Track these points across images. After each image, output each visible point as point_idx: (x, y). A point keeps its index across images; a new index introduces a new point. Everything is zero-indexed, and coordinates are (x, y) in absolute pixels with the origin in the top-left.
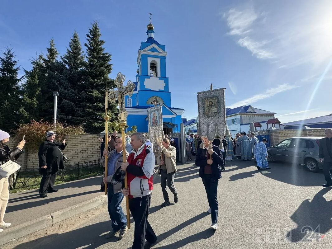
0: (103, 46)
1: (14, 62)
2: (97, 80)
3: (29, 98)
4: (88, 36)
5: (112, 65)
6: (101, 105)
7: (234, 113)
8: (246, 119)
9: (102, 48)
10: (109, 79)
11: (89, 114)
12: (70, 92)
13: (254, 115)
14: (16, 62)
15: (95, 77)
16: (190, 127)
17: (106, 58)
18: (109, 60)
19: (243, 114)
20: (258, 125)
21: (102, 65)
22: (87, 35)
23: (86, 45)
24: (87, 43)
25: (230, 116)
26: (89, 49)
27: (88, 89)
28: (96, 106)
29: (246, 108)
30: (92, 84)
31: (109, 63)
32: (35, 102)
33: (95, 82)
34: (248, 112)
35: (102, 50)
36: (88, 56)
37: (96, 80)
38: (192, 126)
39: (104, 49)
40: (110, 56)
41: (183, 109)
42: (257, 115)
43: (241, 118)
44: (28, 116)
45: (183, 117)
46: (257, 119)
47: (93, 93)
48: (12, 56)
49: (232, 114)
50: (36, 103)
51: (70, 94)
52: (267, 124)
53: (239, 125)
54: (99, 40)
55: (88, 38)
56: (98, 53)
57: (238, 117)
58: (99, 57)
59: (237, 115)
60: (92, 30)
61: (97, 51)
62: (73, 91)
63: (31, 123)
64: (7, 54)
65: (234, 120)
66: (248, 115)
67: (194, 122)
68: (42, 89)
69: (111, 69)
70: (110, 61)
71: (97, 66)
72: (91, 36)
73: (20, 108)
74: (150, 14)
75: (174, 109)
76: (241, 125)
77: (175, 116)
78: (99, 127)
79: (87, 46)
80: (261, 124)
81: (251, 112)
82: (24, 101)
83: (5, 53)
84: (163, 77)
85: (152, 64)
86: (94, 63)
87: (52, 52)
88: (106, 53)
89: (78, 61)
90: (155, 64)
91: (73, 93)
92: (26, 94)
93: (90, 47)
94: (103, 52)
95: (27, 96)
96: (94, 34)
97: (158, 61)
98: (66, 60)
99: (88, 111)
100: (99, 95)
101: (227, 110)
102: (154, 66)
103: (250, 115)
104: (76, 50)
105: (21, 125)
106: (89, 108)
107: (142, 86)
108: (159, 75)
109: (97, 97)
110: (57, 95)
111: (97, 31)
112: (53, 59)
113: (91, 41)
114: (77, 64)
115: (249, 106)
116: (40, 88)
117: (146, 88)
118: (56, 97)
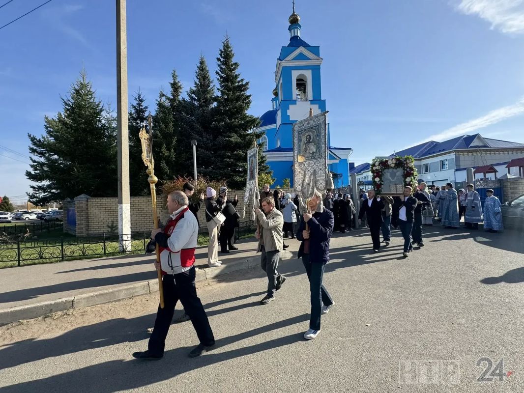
0: (237, 72)
1: (145, 108)
2: (235, 119)
3: (167, 150)
4: (219, 59)
5: (250, 96)
6: (241, 153)
7: (443, 150)
8: (467, 160)
10: (247, 116)
11: (229, 165)
12: (205, 139)
13: (485, 151)
14: (146, 107)
15: (232, 115)
16: (360, 176)
17: (242, 88)
18: (246, 89)
20: (491, 169)
21: (238, 98)
22: (217, 59)
23: (217, 73)
24: (218, 69)
25: (437, 156)
26: (221, 77)
27: (226, 133)
28: (237, 155)
29: (469, 139)
30: (227, 125)
31: (247, 93)
32: (173, 156)
33: (233, 122)
34: (471, 147)
35: (237, 76)
36: (219, 87)
38: (365, 175)
39: (239, 75)
40: (247, 83)
41: (350, 149)
42: (491, 151)
43: (457, 159)
44: (169, 171)
45: (350, 161)
46: (489, 159)
47: (231, 138)
48: (141, 101)
49: (440, 151)
51: (205, 142)
52: (508, 167)
53: (453, 170)
54: (233, 63)
55: (219, 63)
56: (233, 83)
57: (453, 156)
58: (234, 88)
59: (450, 152)
60: (223, 51)
61: (231, 80)
62: (208, 137)
63: (174, 179)
64: (138, 99)
65: (442, 163)
66: (472, 151)
68: (177, 138)
69: (250, 103)
70: (248, 90)
71: (232, 101)
72: (222, 60)
73: (162, 163)
75: (335, 149)
76: (457, 170)
77: (337, 161)
78: (241, 181)
79: (219, 75)
80: (496, 168)
81: (479, 147)
82: (163, 154)
83: (136, 99)
84: (318, 100)
85: (298, 80)
86: (230, 97)
87: (175, 87)
88: (242, 80)
89: (208, 96)
90: (303, 81)
91: (208, 139)
92: (164, 146)
93: (222, 75)
94: (238, 79)
95: (165, 148)
96: (226, 55)
97: (308, 74)
98: (193, 95)
99: (228, 162)
100: (239, 140)
101: (430, 145)
102: (301, 84)
103: (476, 151)
104: (204, 80)
105: (164, 182)
106: (229, 157)
107: (285, 116)
108: (310, 97)
109: (236, 143)
110: (195, 145)
111: (230, 49)
112: (178, 95)
113: (222, 66)
114: (207, 100)
115: (474, 136)
116: (175, 138)
117: (291, 120)
118: (195, 147)
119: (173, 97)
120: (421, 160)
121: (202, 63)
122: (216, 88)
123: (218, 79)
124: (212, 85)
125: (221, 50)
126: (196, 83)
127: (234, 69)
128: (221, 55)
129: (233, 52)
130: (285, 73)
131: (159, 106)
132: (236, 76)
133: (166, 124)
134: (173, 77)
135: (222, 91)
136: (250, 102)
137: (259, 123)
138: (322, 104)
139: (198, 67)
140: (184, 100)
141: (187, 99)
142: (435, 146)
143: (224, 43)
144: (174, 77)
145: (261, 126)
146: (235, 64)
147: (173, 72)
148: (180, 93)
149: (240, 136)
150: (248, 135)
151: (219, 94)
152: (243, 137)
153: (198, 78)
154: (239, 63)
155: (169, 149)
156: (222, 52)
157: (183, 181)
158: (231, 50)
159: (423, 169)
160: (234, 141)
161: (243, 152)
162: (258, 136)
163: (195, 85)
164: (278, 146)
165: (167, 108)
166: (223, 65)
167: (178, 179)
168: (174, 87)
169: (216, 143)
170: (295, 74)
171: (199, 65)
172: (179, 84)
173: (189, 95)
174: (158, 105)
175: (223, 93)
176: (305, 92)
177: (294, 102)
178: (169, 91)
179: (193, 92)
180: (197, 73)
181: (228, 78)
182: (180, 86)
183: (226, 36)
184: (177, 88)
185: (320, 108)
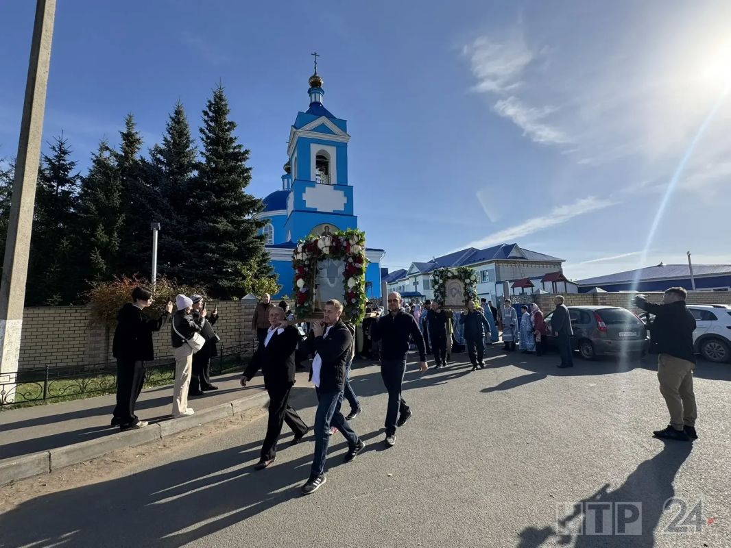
0: (232, 134)
1: (69, 164)
2: (225, 198)
3: (105, 233)
4: (205, 113)
5: (250, 169)
6: (233, 246)
7: (484, 259)
8: (507, 271)
9: (233, 137)
10: (245, 196)
11: (211, 262)
12: (174, 223)
13: (523, 263)
14: (72, 164)
15: (221, 191)
16: (395, 286)
17: (240, 156)
18: (244, 160)
19: (501, 262)
20: (527, 283)
21: (232, 170)
22: (204, 112)
23: (202, 131)
24: (204, 126)
25: (477, 265)
26: (208, 137)
27: (209, 216)
28: (224, 249)
29: (508, 249)
30: (212, 204)
31: (246, 164)
32: (116, 242)
33: (222, 202)
34: (510, 258)
35: (232, 140)
36: (204, 151)
37: (223, 199)
38: (400, 284)
39: (236, 138)
40: (247, 152)
41: (382, 251)
42: (528, 263)
43: (497, 269)
44: (105, 267)
45: (382, 265)
46: (527, 272)
47: (217, 223)
48: (65, 153)
49: (480, 260)
50: (118, 243)
51: (175, 226)
52: (543, 281)
53: (494, 283)
54: (227, 121)
55: (206, 118)
56: (225, 147)
57: (492, 266)
58: (227, 155)
59: (490, 262)
60: (213, 102)
61: (223, 143)
62: (180, 219)
63: (113, 280)
64: (57, 149)
65: (483, 274)
66: (511, 262)
67: (405, 277)
68: (126, 216)
69: (250, 178)
70: (247, 161)
71: (223, 172)
72: (211, 114)
73: (92, 253)
76: (497, 283)
78: (229, 287)
79: (204, 133)
80: (533, 282)
81: (517, 258)
82: (97, 239)
83: (54, 148)
84: (343, 185)
85: (318, 157)
86: (220, 166)
87: (130, 140)
88: (240, 146)
89: (186, 161)
90: (325, 158)
91: (179, 223)
92: (101, 227)
93: (210, 135)
94: (234, 145)
95: (103, 230)
96: (217, 110)
97: (332, 152)
98: (159, 156)
99: (210, 258)
100: (230, 227)
101: (470, 253)
102: (322, 163)
103: (515, 262)
104: (180, 137)
105: (95, 284)
106: (213, 252)
107: (299, 201)
108: (334, 180)
109: (226, 232)
110: (157, 229)
111: (223, 103)
112: (133, 153)
113: (210, 123)
114: (182, 165)
115: (513, 246)
116: (123, 215)
117: (307, 206)
118: (157, 232)
119: (123, 154)
121: (178, 113)
122: (198, 151)
123: (203, 140)
124: (192, 146)
125: (209, 101)
126: (166, 140)
127: (228, 130)
128: (209, 107)
129: (228, 107)
130: (302, 146)
131: (98, 164)
132: (231, 139)
133: (108, 193)
134: (127, 124)
135: (207, 157)
136: (249, 177)
137: (262, 206)
138: (349, 191)
139: (171, 117)
140: (143, 160)
141: (149, 159)
142: (476, 253)
143: (215, 93)
144: (129, 124)
145: (264, 211)
146: (231, 123)
147: (128, 118)
148: (137, 150)
149: (232, 222)
150: (244, 221)
151: (203, 160)
152: (237, 224)
153: (170, 133)
154: (236, 122)
155: (109, 232)
156: (211, 104)
157: (131, 283)
158: (226, 105)
160: (221, 228)
161: (235, 246)
162: (259, 224)
163: (164, 142)
164: (289, 240)
165: (111, 168)
166: (211, 121)
167: (122, 280)
168: (128, 140)
169: (193, 229)
170: (315, 149)
171: (173, 115)
172: (138, 137)
173: (153, 155)
174: (94, 161)
175: (209, 160)
176: (327, 173)
177: (313, 184)
178: (118, 145)
179: (161, 152)
180: (168, 125)
181: (219, 139)
182: (138, 140)
183: (218, 84)
184: (133, 142)
185: (345, 195)
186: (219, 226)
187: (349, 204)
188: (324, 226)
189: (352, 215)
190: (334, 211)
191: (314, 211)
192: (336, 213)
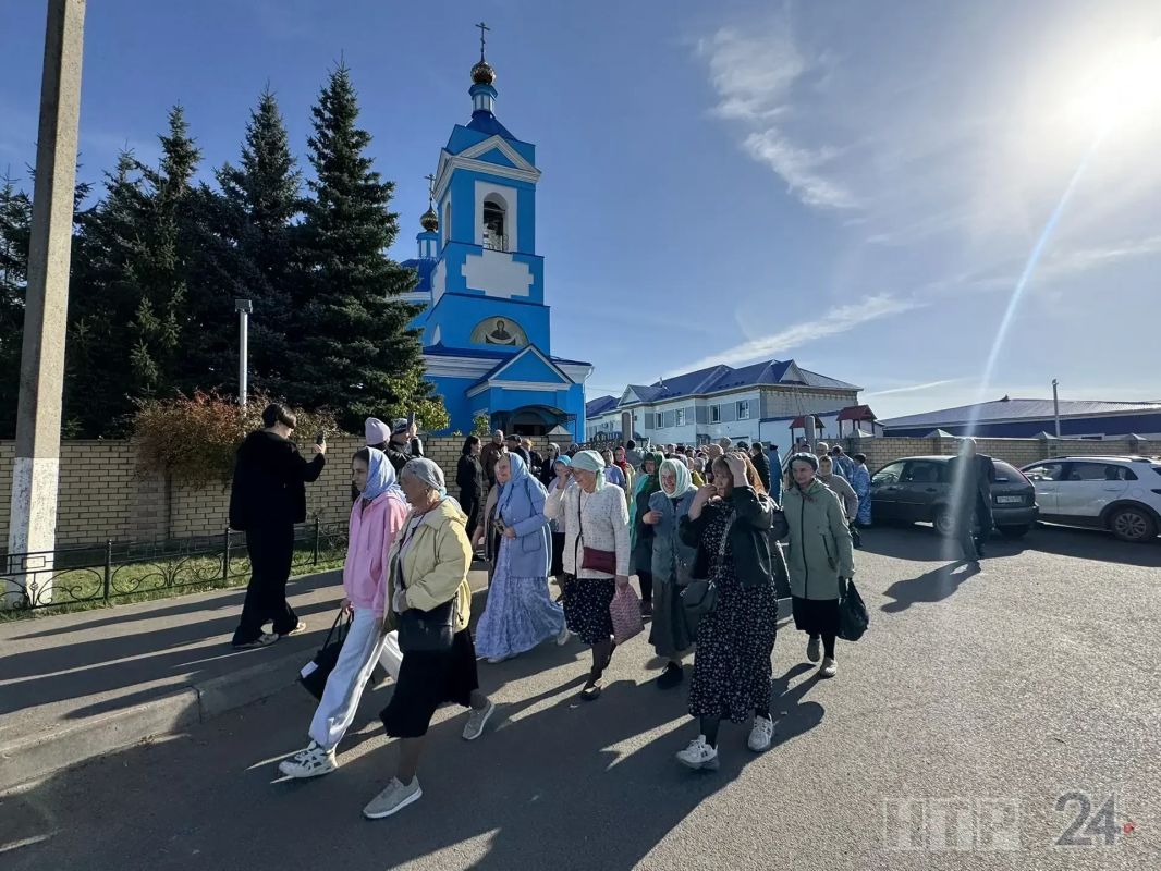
0: (363, 153)
2: (356, 264)
3: (155, 315)
4: (318, 112)
5: (396, 216)
6: (372, 346)
7: (742, 383)
8: (777, 404)
9: (367, 158)
10: (387, 263)
12: (270, 302)
13: (802, 390)
15: (349, 253)
16: (597, 423)
17: (377, 193)
18: (384, 199)
19: (772, 388)
21: (366, 216)
22: (315, 110)
23: (311, 143)
24: (315, 135)
25: (732, 392)
26: (322, 156)
27: (331, 294)
28: (357, 350)
29: (779, 368)
30: (335, 273)
31: (389, 207)
32: (173, 332)
33: (352, 270)
34: (783, 382)
35: (363, 164)
37: (351, 265)
39: (370, 161)
40: (389, 186)
41: (588, 364)
42: (809, 390)
43: (763, 401)
44: (156, 374)
46: (809, 406)
47: (345, 306)
49: (737, 384)
50: (176, 332)
51: (270, 307)
52: (840, 421)
53: (757, 420)
54: (354, 129)
55: (318, 120)
56: (353, 176)
57: (755, 395)
58: (359, 189)
59: (753, 388)
60: (331, 94)
61: (348, 168)
62: (280, 296)
65: (741, 407)
66: (783, 389)
67: (614, 408)
68: (188, 287)
69: (397, 231)
70: (390, 202)
71: (349, 218)
72: (327, 115)
73: (135, 348)
74: (483, 26)
75: (560, 361)
76: (762, 421)
77: (566, 387)
79: (316, 148)
80: (823, 420)
81: (793, 383)
82: (140, 325)
84: (527, 254)
85: (487, 204)
86: (345, 207)
87: (178, 153)
88: (375, 175)
89: (282, 195)
90: (499, 208)
91: (278, 303)
92: (146, 302)
93: (326, 151)
94: (367, 172)
95: (150, 308)
96: (337, 108)
97: (510, 198)
98: (233, 184)
99: (335, 364)
100: (365, 315)
101: (719, 372)
102: (494, 216)
103: (790, 390)
104: (271, 153)
105: (141, 402)
106: (339, 354)
107: (455, 277)
108: (513, 245)
109: (358, 321)
110: (247, 311)
111: (349, 97)
112: (184, 175)
113: (326, 131)
114: (275, 204)
115: (788, 363)
116: (183, 285)
117: (468, 287)
118: (246, 316)
119: (167, 177)
120: (706, 397)
121: (266, 108)
122: (304, 178)
123: (312, 160)
124: (292, 170)
125: (324, 92)
126: (246, 155)
127: (357, 145)
128: (324, 103)
129: (357, 105)
130: (461, 183)
131: (117, 192)
132: (362, 161)
133: (154, 242)
134: (173, 123)
135: (322, 192)
136: (393, 230)
137: (414, 282)
138: (537, 266)
139: (254, 117)
140: (206, 190)
141: (217, 189)
142: (728, 373)
143: (333, 78)
144: (175, 123)
145: (417, 289)
146: (361, 134)
147: (173, 112)
148: (190, 171)
149: (367, 305)
150: (386, 306)
151: (314, 196)
152: (378, 309)
153: (251, 144)
154: (370, 133)
155: (159, 312)
156: (328, 97)
157: (208, 403)
158: (353, 100)
159: (711, 415)
160: (352, 314)
161: (375, 346)
162: (413, 311)
163: (245, 160)
164: (435, 342)
165: (145, 202)
166: (327, 127)
167: (191, 397)
168: (176, 151)
169: (302, 314)
170: (482, 191)
171: (258, 112)
172: (191, 148)
173: (223, 182)
174: (110, 188)
176: (500, 232)
177: (478, 250)
179: (237, 177)
180: (250, 130)
181: (340, 162)
182: (193, 153)
183: (339, 63)
184: (185, 156)
185: (531, 271)
186: (348, 310)
187: (537, 287)
188: (497, 320)
189: (542, 305)
190: (512, 296)
191: (480, 296)
192: (515, 300)
